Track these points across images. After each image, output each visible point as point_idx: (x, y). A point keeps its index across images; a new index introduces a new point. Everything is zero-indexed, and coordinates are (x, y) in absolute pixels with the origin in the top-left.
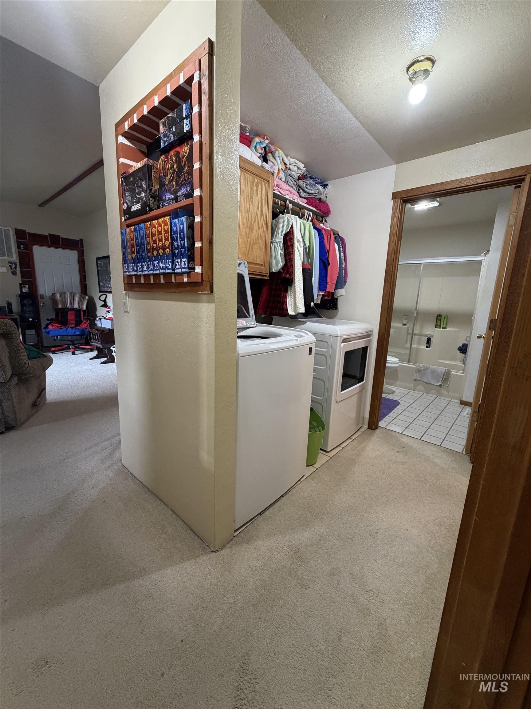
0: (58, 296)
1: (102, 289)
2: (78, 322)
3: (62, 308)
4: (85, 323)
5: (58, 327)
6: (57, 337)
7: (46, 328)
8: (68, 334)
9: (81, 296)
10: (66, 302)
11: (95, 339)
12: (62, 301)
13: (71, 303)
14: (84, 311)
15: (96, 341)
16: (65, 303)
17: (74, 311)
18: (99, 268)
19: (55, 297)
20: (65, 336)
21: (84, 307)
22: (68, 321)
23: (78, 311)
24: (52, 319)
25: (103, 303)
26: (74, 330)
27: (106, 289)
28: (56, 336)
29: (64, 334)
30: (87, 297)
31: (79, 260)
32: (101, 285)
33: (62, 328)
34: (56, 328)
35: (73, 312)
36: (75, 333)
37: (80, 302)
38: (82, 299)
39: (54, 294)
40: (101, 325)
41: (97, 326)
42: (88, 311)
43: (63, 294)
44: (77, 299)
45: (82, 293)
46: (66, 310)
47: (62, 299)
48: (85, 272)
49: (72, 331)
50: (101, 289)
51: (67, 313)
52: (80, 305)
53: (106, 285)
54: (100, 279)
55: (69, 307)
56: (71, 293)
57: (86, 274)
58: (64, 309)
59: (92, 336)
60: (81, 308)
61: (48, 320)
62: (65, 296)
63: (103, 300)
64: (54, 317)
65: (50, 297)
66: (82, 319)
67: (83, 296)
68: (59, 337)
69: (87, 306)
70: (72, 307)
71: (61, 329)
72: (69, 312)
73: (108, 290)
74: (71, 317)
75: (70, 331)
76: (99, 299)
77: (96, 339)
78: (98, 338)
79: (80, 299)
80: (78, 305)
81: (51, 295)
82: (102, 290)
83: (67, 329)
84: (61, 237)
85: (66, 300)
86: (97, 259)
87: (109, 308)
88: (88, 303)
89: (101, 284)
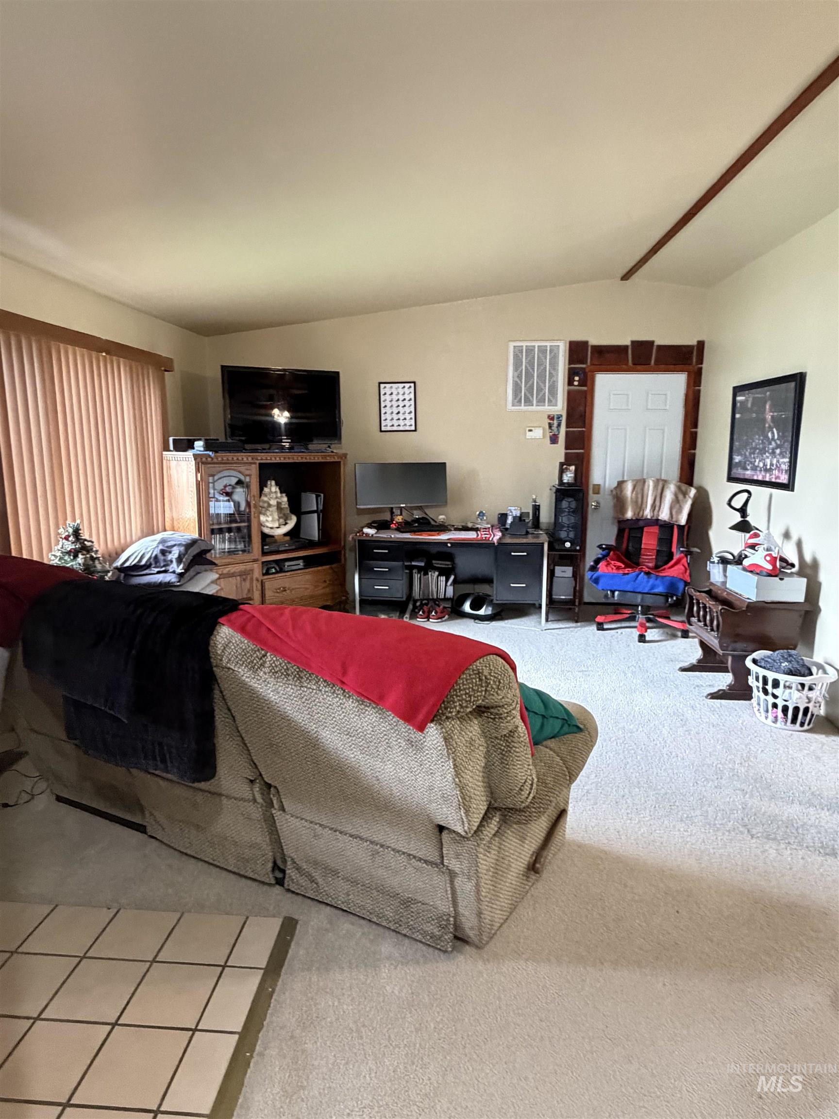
0: (629, 488)
1: (738, 472)
2: (665, 557)
3: (632, 519)
4: (678, 562)
5: (618, 568)
6: (613, 592)
7: (594, 568)
8: (638, 590)
9: (679, 488)
10: (644, 506)
11: (701, 619)
12: (636, 502)
13: (653, 507)
14: (681, 528)
15: (705, 625)
16: (640, 506)
17: (657, 527)
18: (738, 416)
19: (621, 491)
20: (629, 593)
21: (683, 520)
22: (643, 552)
23: (667, 527)
24: (609, 548)
25: (737, 518)
26: (652, 581)
27: (748, 472)
28: (611, 591)
29: (629, 588)
30: (693, 492)
31: (687, 396)
32: (737, 461)
33: (628, 574)
34: (615, 571)
35: (655, 529)
36: (653, 587)
37: (677, 502)
38: (681, 497)
39: (621, 484)
40: (721, 579)
41: (712, 580)
42: (689, 528)
43: (640, 484)
44: (669, 496)
45: (681, 480)
46: (641, 524)
47: (637, 497)
48: (695, 425)
49: (648, 582)
50: (734, 471)
51: (642, 529)
52: (674, 513)
53: (753, 463)
54: (736, 444)
55: (649, 517)
56: (657, 482)
57: (699, 430)
58: (638, 520)
59: (695, 609)
60: (674, 519)
61: (600, 547)
62: (643, 490)
63: (738, 506)
64: (612, 542)
65: (612, 491)
66: (674, 549)
67: (684, 487)
68: (616, 593)
69: (690, 515)
70: (655, 518)
71: (625, 574)
72: (645, 529)
73: (755, 478)
74: (649, 541)
75: (644, 583)
76: (729, 504)
77: (705, 620)
78: (712, 621)
79: (676, 495)
80: (668, 512)
81: (615, 484)
82: (737, 476)
83: (638, 576)
84: (656, 344)
85: (645, 498)
86: (737, 390)
87: (756, 536)
88: (693, 505)
89: (737, 459)
